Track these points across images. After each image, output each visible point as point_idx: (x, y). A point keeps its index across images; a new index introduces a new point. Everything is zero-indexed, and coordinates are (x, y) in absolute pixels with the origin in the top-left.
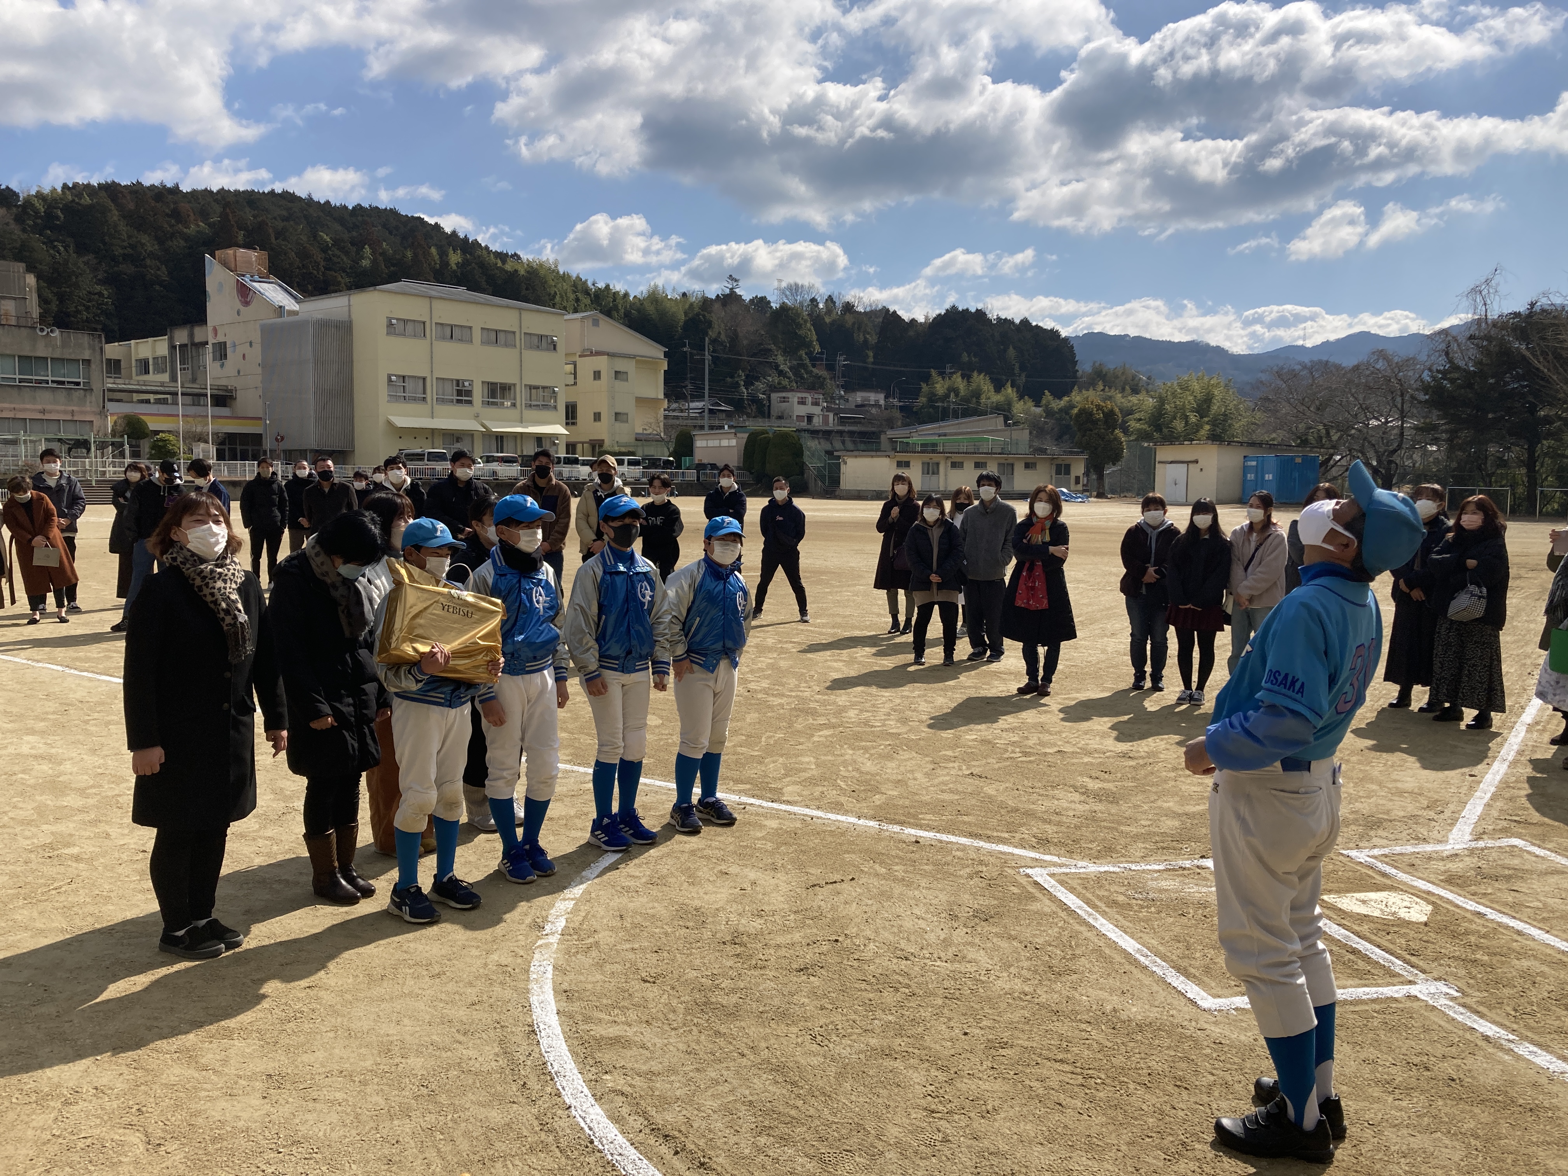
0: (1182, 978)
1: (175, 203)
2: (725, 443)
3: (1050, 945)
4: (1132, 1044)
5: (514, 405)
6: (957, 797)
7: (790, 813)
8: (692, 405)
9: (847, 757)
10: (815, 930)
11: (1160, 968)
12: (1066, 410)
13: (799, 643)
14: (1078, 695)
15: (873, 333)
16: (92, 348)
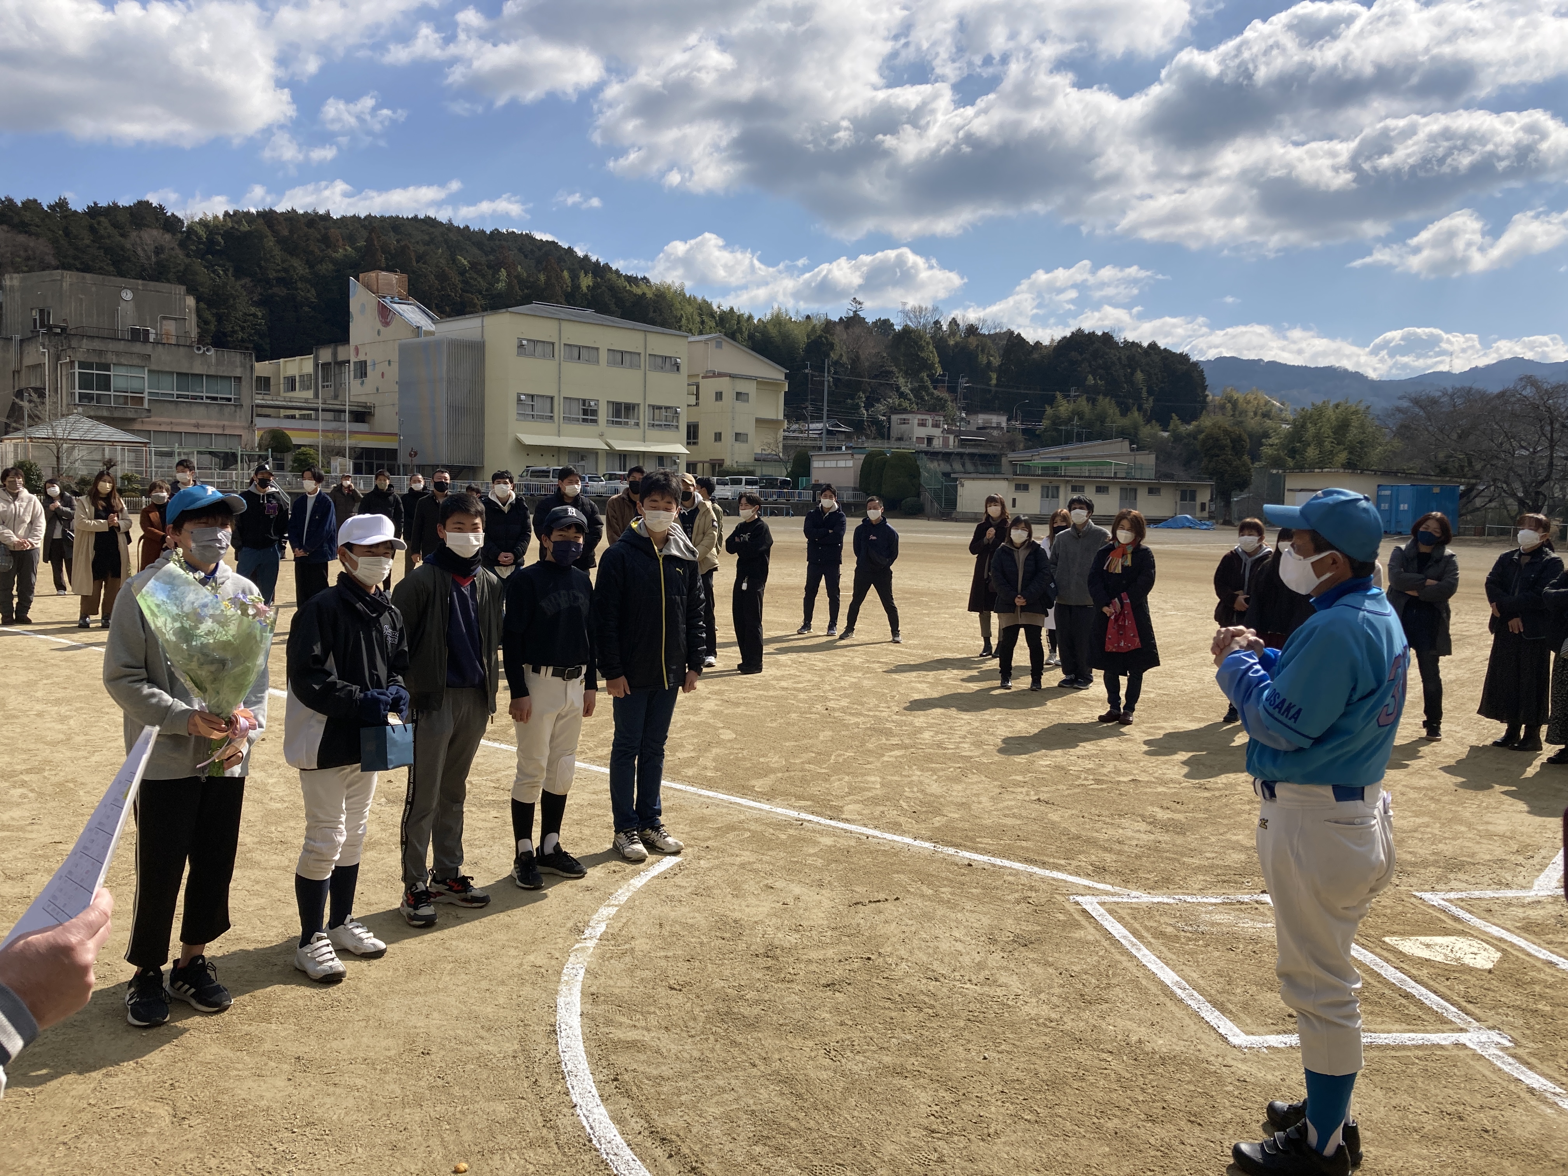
0: (1217, 1013)
1: (326, 228)
2: (842, 464)
3: (1086, 973)
4: (1151, 1077)
5: (637, 424)
6: (1019, 822)
7: (846, 831)
8: (812, 426)
9: (914, 778)
10: (850, 947)
11: (1196, 1002)
12: (1194, 435)
13: (886, 663)
14: (1164, 724)
15: (996, 355)
16: (243, 366)
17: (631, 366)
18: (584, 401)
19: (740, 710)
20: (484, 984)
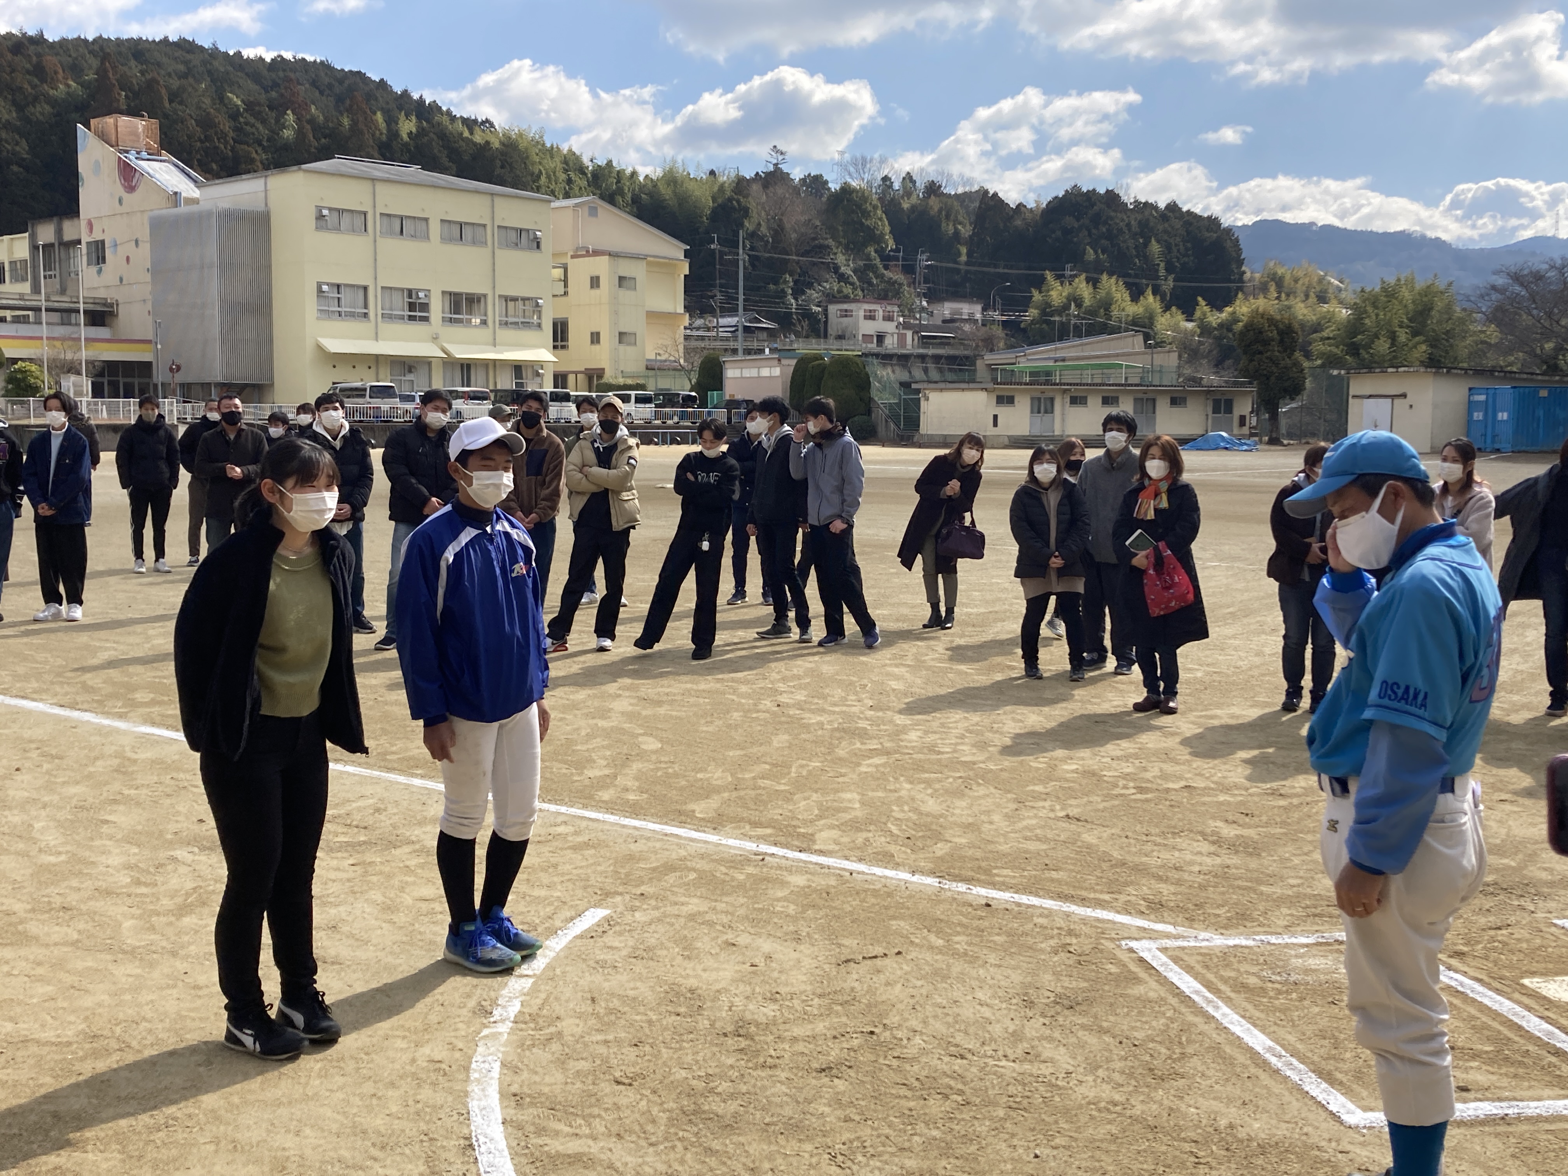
0: (1324, 1085)
1: (39, 55)
2: (765, 372)
3: (1153, 1041)
5: (484, 323)
6: (1044, 847)
7: (822, 866)
8: (723, 321)
9: (903, 793)
10: (844, 1019)
11: (1297, 1072)
12: (1228, 326)
14: (1218, 712)
15: (967, 222)
17: (474, 242)
18: (410, 292)
19: (662, 711)
20: (368, 1088)
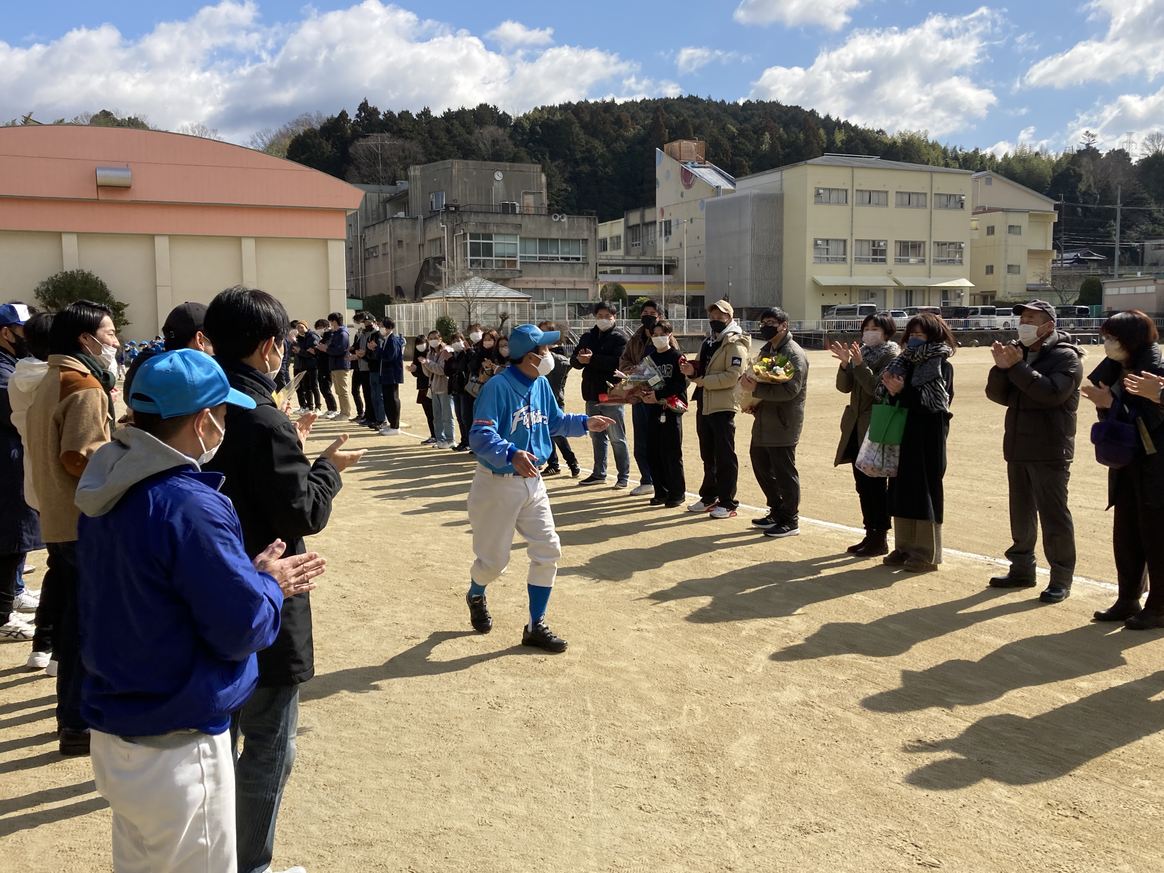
1: (618, 113)
5: (923, 261)
16: (589, 229)
17: (918, 206)
18: (874, 242)
